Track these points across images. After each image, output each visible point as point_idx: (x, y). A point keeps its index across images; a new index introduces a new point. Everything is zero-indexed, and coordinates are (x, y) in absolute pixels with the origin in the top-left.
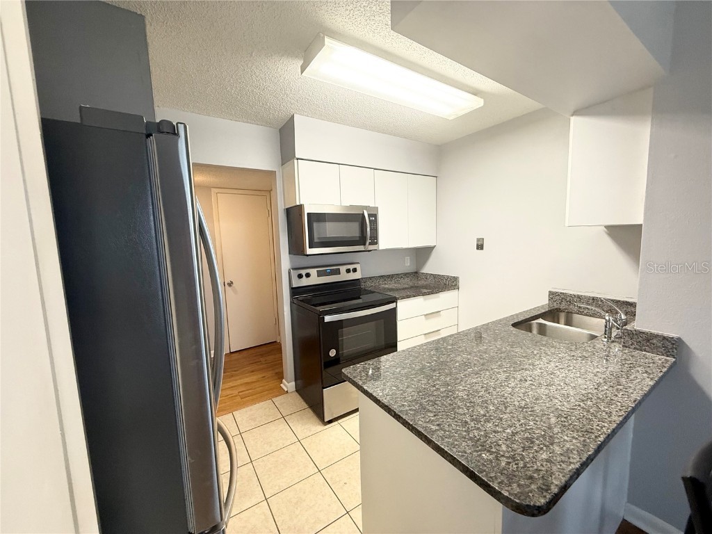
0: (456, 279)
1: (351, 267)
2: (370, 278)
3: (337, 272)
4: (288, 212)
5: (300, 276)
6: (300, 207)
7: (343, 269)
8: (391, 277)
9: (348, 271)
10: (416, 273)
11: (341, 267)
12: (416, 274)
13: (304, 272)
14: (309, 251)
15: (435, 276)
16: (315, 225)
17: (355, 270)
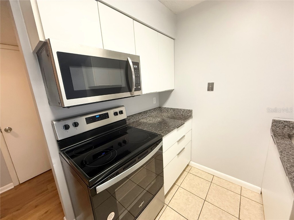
0: (190, 111)
1: (117, 110)
3: (106, 116)
5: (67, 127)
9: (116, 114)
10: (160, 107)
11: (109, 112)
12: (160, 109)
13: (70, 123)
15: (174, 110)
17: (121, 112)
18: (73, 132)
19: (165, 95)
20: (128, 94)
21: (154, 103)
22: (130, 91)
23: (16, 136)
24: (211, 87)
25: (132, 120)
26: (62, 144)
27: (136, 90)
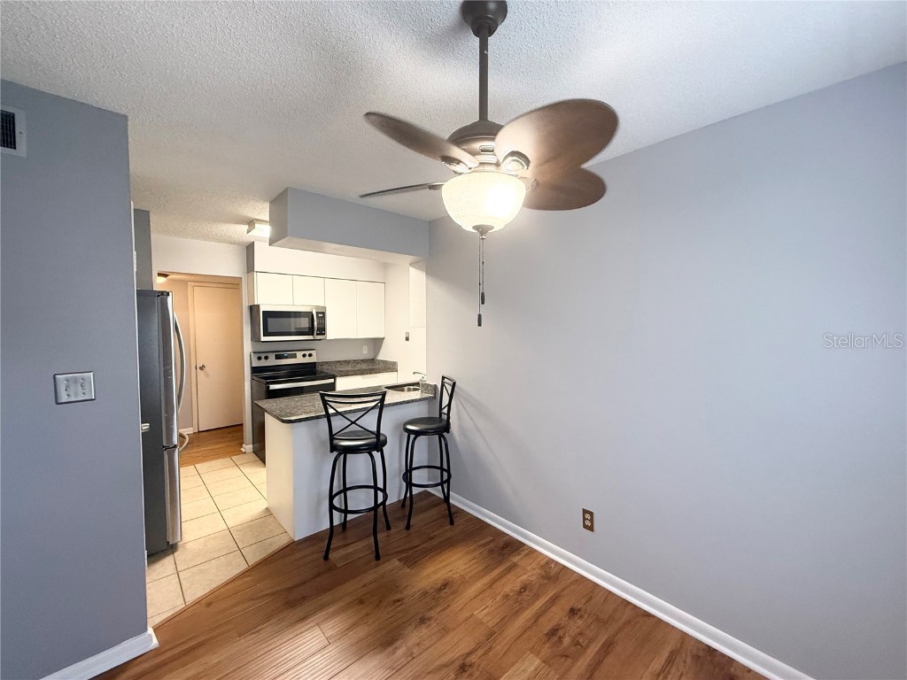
0: (394, 364)
1: (307, 353)
2: (327, 363)
3: (294, 356)
4: (251, 308)
5: (259, 358)
6: (258, 306)
7: (299, 354)
8: (347, 362)
9: (305, 356)
10: (373, 359)
11: (298, 353)
12: (373, 361)
13: (263, 356)
14: (264, 339)
15: (384, 362)
16: (269, 320)
17: (311, 356)
18: (263, 363)
19: (377, 343)
20: (311, 337)
21: (365, 353)
22: (313, 335)
23: (207, 375)
24: (407, 339)
25: (325, 367)
26: (255, 370)
27: (317, 334)
